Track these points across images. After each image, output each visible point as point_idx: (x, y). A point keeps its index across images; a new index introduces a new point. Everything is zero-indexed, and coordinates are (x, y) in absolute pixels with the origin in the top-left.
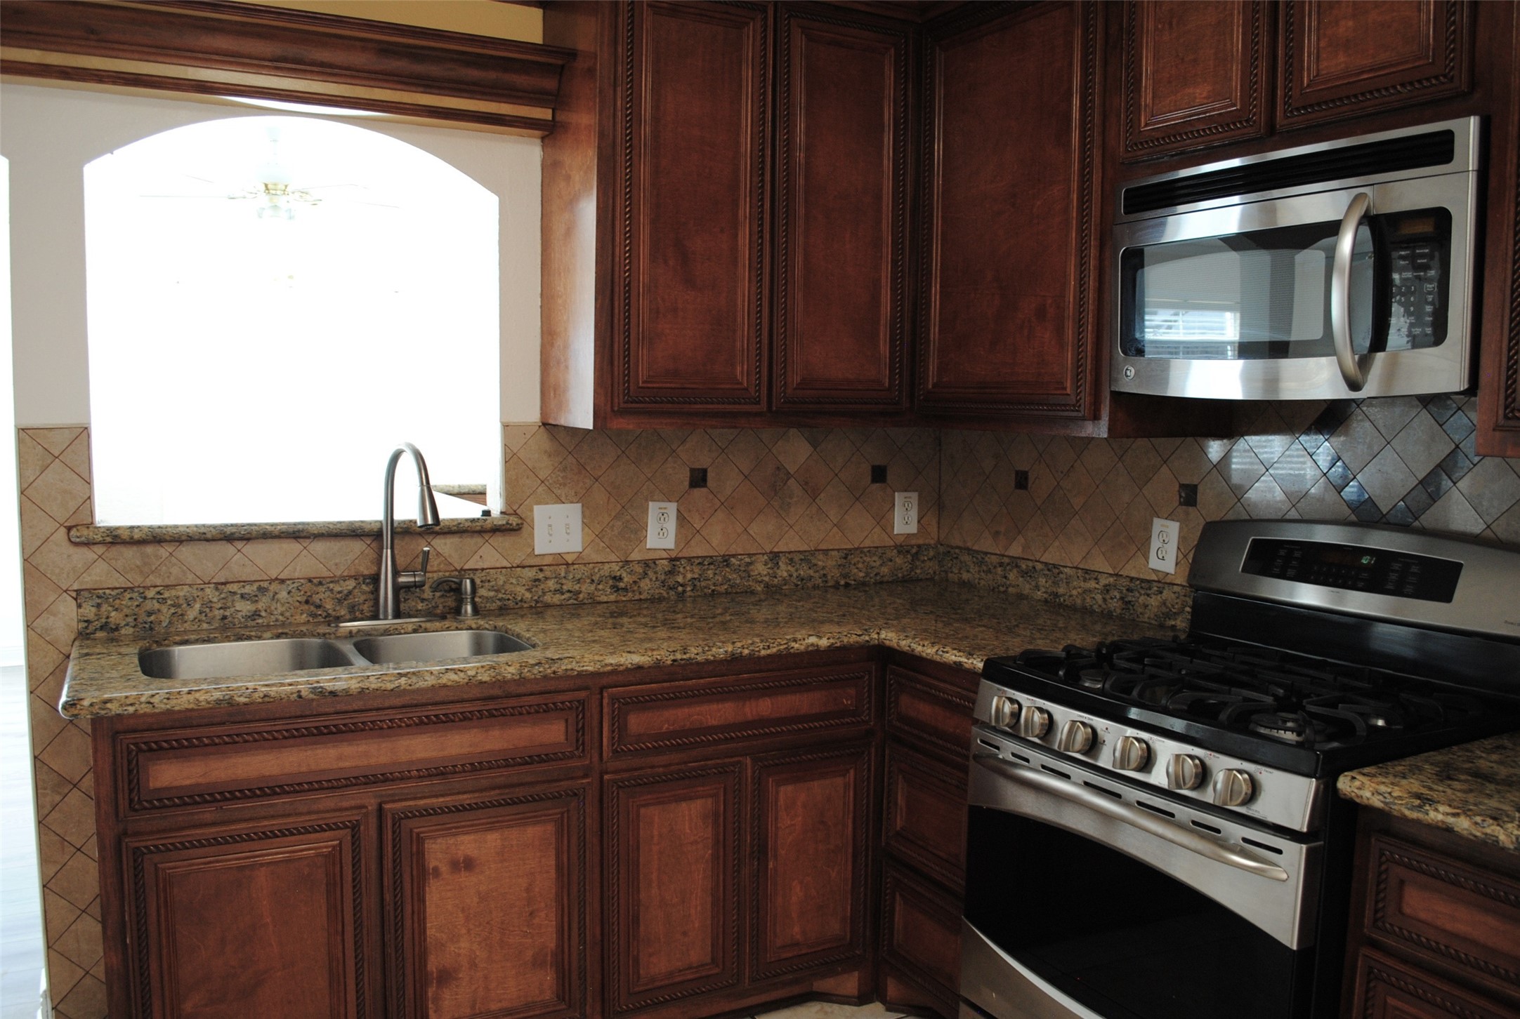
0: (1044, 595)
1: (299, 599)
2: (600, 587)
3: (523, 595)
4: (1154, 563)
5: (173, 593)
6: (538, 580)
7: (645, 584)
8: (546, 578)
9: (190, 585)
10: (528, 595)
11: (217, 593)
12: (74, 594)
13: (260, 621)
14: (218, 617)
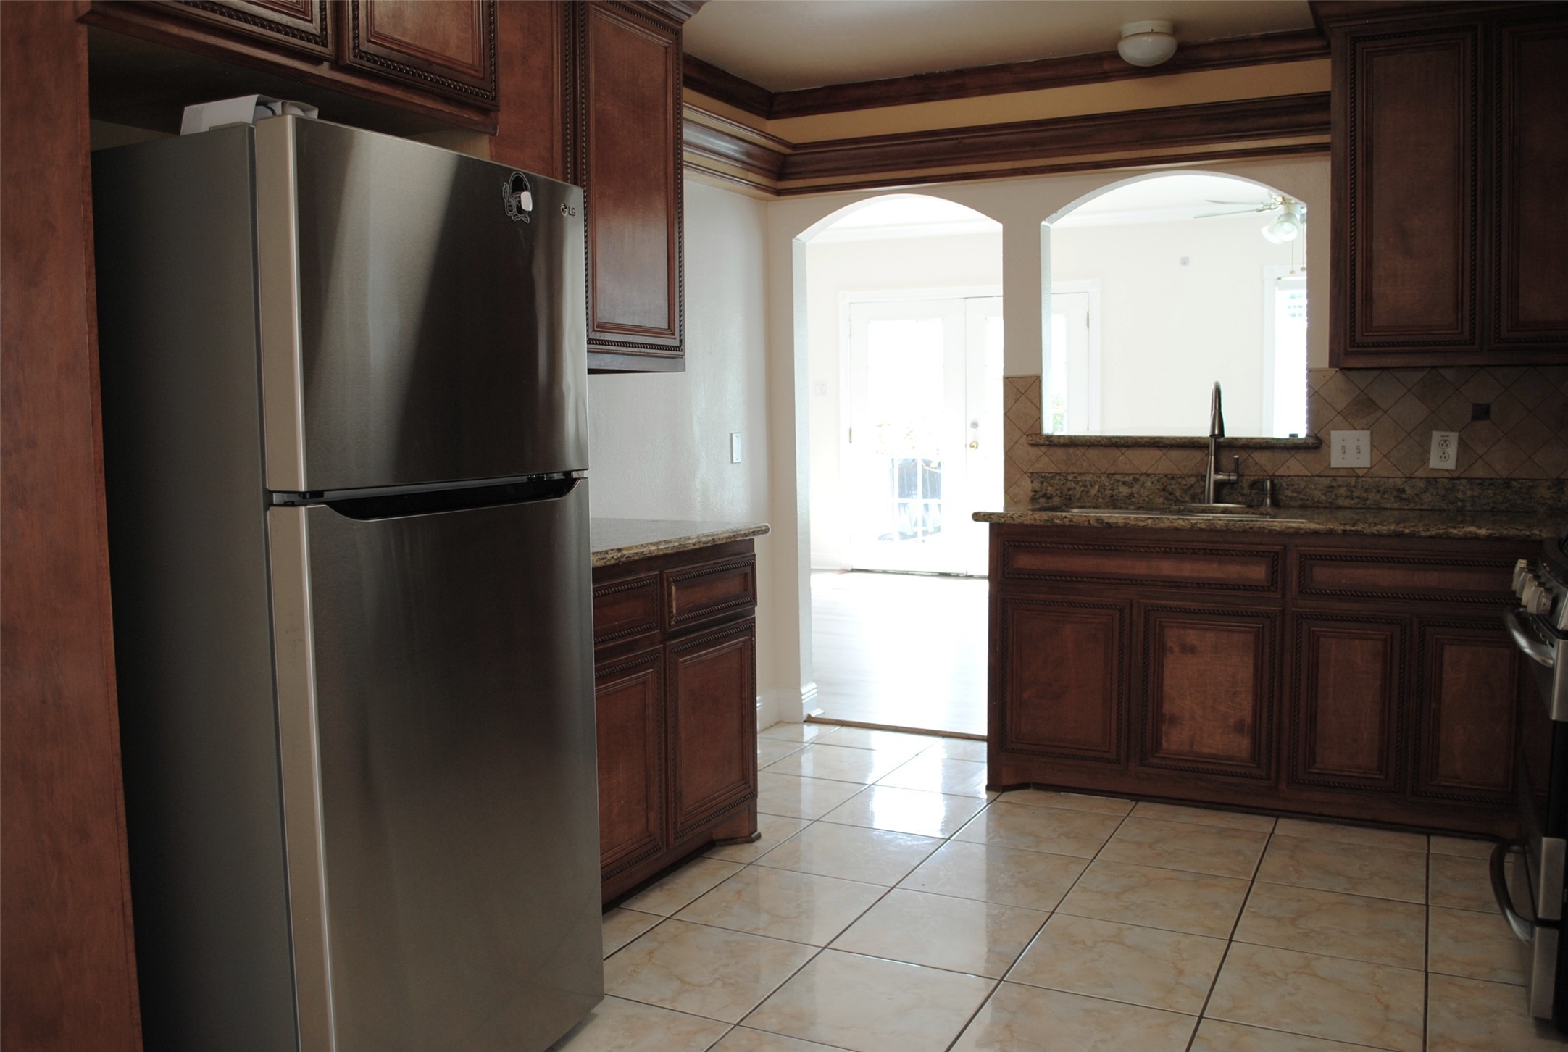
1: (1159, 487)
2: (1385, 496)
3: (1320, 497)
5: (1083, 478)
6: (1332, 487)
7: (1427, 498)
8: (1339, 486)
9: (1093, 474)
10: (1323, 498)
11: (1108, 480)
12: (1029, 475)
13: (1133, 500)
14: (1109, 496)
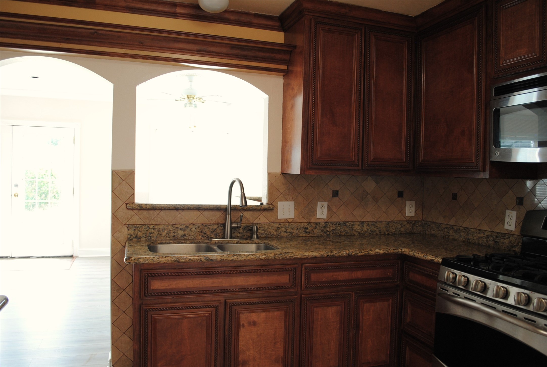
0: (464, 239)
1: (199, 231)
2: (300, 231)
3: (274, 233)
4: (506, 227)
5: (158, 227)
6: (279, 228)
7: (316, 231)
8: (282, 227)
9: (164, 225)
10: (275, 233)
11: (172, 228)
12: (127, 226)
13: (186, 238)
14: (172, 236)
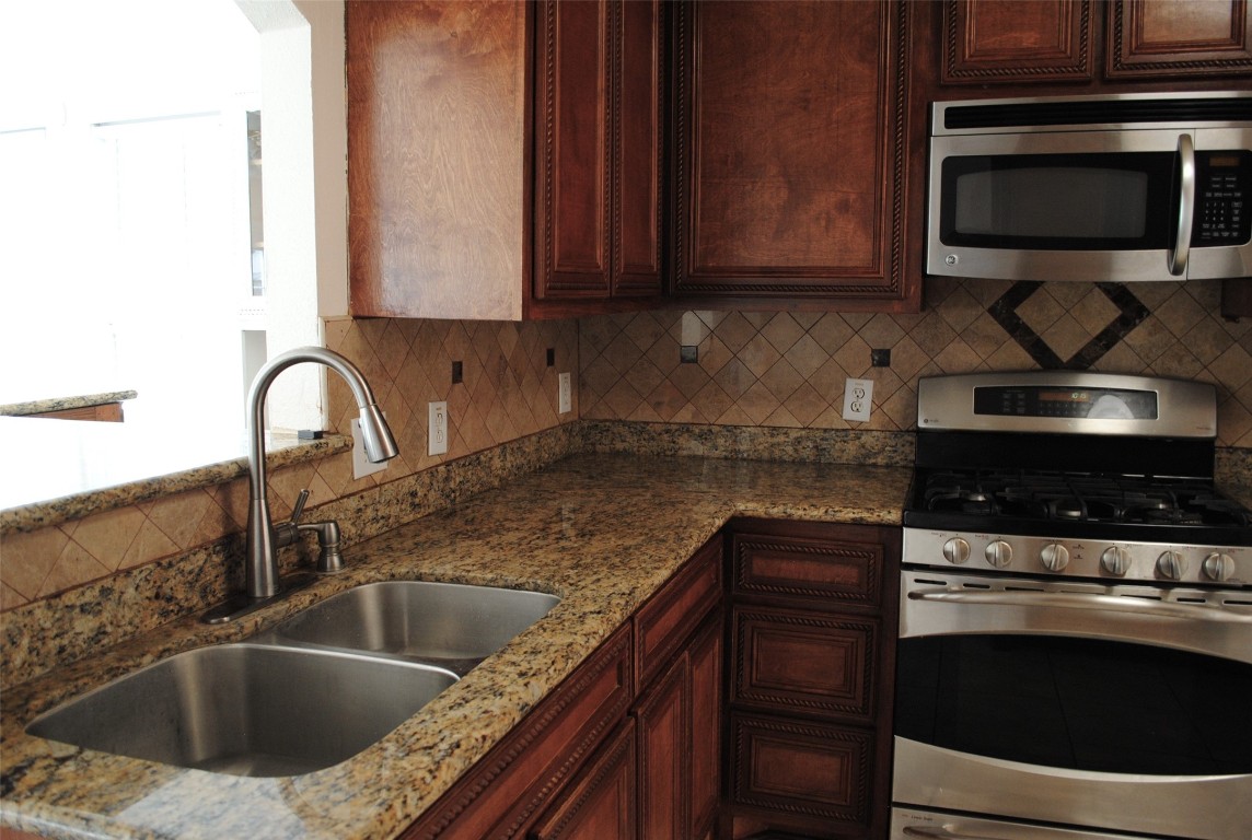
0: (724, 453)
1: (148, 594)
2: (403, 507)
4: (848, 414)
6: (360, 509)
7: (432, 496)
8: (366, 506)
9: (13, 610)
